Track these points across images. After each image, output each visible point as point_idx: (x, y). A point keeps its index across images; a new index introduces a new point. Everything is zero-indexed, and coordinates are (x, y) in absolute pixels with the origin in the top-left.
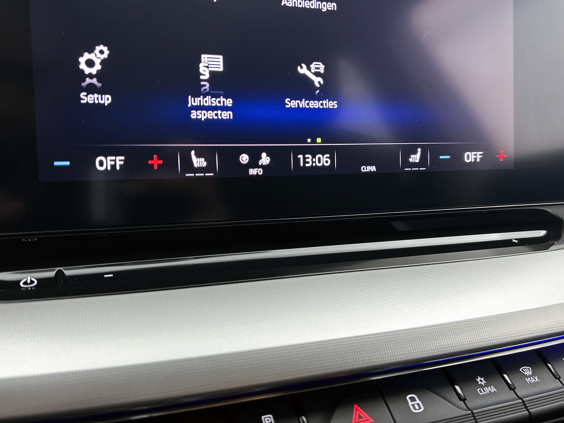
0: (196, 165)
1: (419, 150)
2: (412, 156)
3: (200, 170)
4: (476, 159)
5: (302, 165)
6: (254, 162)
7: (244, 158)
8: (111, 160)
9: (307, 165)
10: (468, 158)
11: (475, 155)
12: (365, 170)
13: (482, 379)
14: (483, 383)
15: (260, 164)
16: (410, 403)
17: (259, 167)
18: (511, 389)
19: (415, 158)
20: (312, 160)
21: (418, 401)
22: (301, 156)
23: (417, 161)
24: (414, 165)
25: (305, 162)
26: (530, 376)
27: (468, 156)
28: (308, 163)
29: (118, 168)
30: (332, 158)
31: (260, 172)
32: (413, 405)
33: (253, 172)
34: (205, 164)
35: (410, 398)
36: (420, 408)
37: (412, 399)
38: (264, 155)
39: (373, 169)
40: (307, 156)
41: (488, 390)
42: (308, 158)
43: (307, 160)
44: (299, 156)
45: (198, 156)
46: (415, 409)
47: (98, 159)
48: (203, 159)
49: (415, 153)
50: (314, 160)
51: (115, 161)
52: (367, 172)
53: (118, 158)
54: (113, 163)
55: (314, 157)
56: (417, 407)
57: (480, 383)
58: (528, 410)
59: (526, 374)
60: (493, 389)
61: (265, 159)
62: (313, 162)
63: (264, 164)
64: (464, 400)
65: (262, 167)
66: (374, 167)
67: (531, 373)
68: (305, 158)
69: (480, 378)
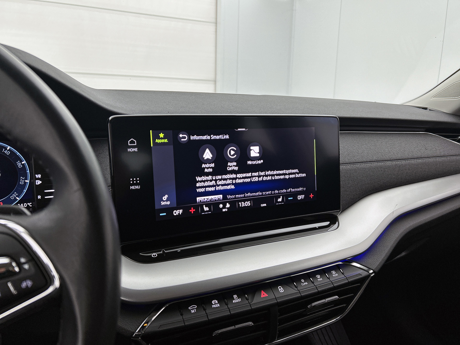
0: (205, 210)
1: (281, 197)
2: (279, 199)
3: (207, 211)
4: (302, 198)
5: (240, 206)
6: (224, 207)
7: (221, 206)
8: (178, 211)
9: (242, 206)
10: (299, 198)
11: (302, 196)
12: (262, 206)
13: (303, 280)
14: (303, 282)
15: (226, 207)
16: (279, 289)
17: (225, 208)
18: (312, 283)
19: (280, 200)
20: (244, 204)
21: (282, 289)
22: (240, 203)
23: (281, 201)
24: (280, 202)
25: (242, 205)
26: (319, 278)
27: (299, 197)
28: (243, 205)
29: (180, 214)
30: (251, 203)
31: (226, 210)
32: (280, 290)
33: (224, 210)
34: (208, 209)
35: (279, 288)
36: (283, 291)
37: (280, 288)
38: (228, 204)
39: (265, 205)
40: (242, 203)
41: (305, 284)
42: (243, 203)
43: (242, 204)
44: (239, 203)
45: (206, 207)
46: (281, 291)
47: (174, 212)
48: (208, 208)
49: (280, 198)
50: (245, 204)
51: (179, 211)
52: (263, 206)
53: (181, 210)
54: (179, 212)
55: (244, 203)
56: (282, 291)
57: (302, 281)
58: (318, 290)
59: (318, 277)
60: (307, 283)
61: (228, 205)
62: (244, 205)
63: (228, 207)
64: (297, 287)
65: (227, 208)
66: (265, 204)
67: (320, 277)
68: (241, 204)
69: (302, 280)
